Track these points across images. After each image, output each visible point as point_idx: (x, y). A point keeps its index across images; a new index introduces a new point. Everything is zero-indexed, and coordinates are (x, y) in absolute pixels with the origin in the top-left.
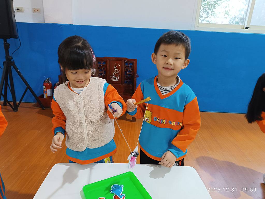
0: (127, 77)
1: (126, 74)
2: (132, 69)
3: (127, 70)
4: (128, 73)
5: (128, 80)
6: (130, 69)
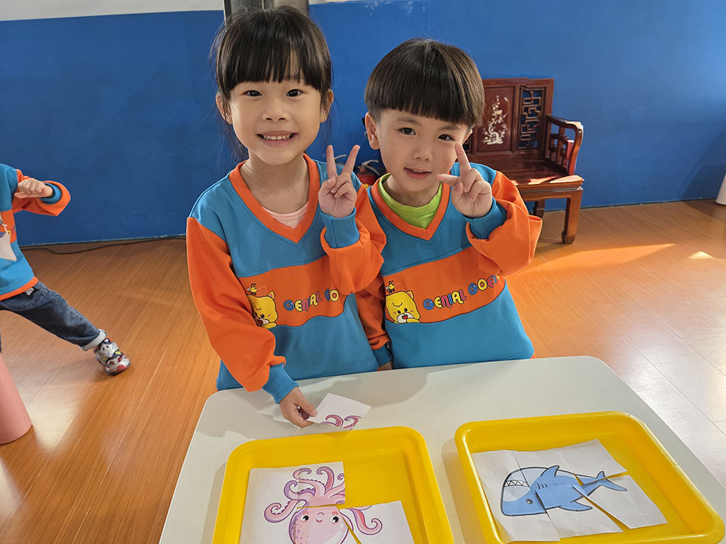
0: (525, 129)
1: (524, 123)
2: (539, 108)
3: (527, 112)
4: (529, 119)
5: (527, 137)
6: (533, 107)
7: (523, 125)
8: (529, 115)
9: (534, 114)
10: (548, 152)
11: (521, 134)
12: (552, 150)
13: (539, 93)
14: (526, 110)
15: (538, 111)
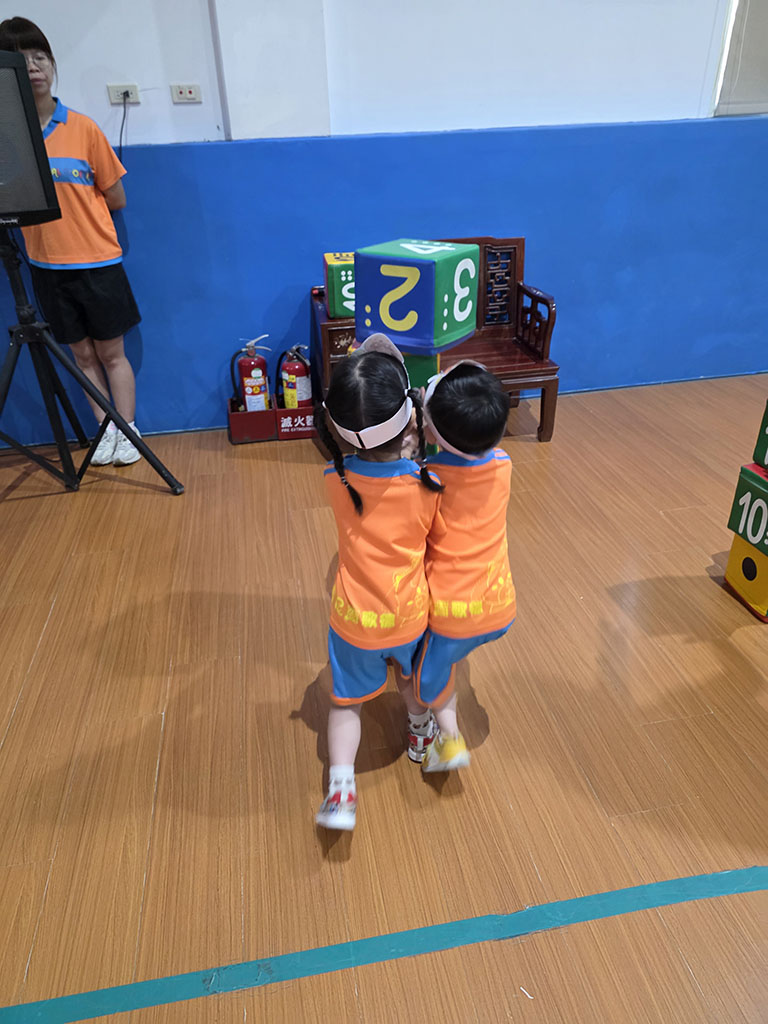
0: (493, 300)
1: (490, 292)
2: (507, 274)
3: (494, 279)
4: (497, 288)
5: (496, 310)
6: (500, 273)
7: (490, 295)
8: (497, 283)
9: (502, 281)
10: (521, 329)
11: (488, 306)
12: (526, 327)
13: (509, 255)
14: (493, 276)
15: (507, 278)
